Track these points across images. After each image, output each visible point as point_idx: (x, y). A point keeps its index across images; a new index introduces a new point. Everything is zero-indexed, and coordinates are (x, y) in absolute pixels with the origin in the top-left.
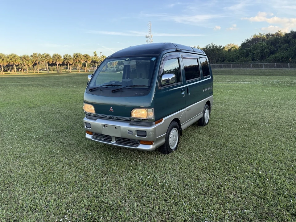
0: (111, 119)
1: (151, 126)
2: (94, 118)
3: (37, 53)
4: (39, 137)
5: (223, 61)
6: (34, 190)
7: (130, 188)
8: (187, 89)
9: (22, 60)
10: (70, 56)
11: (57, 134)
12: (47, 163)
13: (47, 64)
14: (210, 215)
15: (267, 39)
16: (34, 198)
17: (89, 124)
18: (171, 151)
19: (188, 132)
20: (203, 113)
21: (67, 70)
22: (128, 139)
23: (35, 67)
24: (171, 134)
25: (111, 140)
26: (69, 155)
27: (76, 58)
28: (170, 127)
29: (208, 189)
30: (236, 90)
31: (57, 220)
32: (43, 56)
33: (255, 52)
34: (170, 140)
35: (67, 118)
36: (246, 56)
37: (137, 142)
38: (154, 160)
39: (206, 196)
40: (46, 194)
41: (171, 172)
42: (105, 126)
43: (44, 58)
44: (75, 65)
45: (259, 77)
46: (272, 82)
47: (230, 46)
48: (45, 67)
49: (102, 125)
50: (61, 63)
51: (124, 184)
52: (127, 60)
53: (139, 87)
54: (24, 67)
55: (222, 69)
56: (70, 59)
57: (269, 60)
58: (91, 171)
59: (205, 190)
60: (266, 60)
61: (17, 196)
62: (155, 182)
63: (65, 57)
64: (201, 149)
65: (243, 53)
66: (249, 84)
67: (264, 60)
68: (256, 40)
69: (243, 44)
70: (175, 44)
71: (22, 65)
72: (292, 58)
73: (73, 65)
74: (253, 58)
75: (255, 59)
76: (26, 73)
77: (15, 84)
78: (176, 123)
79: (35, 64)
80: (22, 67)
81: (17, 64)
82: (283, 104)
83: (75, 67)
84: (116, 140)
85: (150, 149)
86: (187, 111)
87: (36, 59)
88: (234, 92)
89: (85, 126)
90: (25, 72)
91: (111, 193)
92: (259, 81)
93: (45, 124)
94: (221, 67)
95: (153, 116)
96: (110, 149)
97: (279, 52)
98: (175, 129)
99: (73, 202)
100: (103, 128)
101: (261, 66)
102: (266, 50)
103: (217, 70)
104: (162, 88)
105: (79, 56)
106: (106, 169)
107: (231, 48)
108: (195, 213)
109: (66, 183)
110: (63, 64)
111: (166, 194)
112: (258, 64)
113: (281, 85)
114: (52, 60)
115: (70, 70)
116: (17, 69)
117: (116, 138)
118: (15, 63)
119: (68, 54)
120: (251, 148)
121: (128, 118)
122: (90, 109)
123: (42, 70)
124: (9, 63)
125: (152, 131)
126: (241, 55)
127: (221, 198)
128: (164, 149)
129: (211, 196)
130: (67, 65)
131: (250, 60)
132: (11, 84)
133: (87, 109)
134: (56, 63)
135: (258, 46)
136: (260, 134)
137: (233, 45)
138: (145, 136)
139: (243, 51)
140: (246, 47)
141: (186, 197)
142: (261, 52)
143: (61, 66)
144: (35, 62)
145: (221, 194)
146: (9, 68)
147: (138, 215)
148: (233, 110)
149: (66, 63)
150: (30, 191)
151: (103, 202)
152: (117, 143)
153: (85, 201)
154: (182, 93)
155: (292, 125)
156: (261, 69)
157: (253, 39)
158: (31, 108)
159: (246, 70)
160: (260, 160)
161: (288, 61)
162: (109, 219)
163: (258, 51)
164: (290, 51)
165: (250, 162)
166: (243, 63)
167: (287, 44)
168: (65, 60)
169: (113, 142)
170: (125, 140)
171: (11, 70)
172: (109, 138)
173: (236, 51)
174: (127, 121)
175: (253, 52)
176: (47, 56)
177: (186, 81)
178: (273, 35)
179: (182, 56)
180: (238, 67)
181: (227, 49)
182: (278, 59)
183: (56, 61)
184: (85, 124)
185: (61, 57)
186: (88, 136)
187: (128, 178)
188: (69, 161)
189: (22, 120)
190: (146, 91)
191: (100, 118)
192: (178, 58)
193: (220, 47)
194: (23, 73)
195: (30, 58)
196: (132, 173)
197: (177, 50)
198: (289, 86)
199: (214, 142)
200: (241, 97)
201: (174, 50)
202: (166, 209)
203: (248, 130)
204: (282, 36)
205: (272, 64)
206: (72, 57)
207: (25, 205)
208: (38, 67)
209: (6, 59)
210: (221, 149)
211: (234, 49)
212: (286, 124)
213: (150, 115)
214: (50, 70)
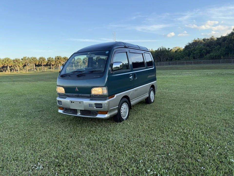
0: (77, 97)
1: (106, 100)
2: (64, 97)
3: (26, 57)
4: (23, 115)
5: (171, 60)
6: (17, 148)
7: (88, 145)
8: (134, 75)
9: (15, 62)
10: (53, 58)
11: (38, 113)
12: (28, 131)
13: (34, 65)
14: (144, 158)
15: (204, 42)
16: (17, 153)
17: (61, 101)
18: (123, 120)
19: (138, 108)
20: (149, 93)
21: (50, 70)
22: (89, 111)
23: (25, 67)
24: (122, 107)
25: (77, 113)
26: (46, 125)
27: (57, 60)
28: (121, 102)
29: (146, 143)
30: (179, 79)
31: (32, 165)
32: (31, 59)
33: (195, 52)
34: (121, 111)
35: (47, 102)
36: (189, 55)
37: (96, 113)
38: (109, 126)
39: (144, 147)
40: (26, 150)
41: (121, 133)
42: (73, 102)
43: (32, 61)
44: (56, 65)
45: (198, 70)
46: (207, 73)
47: (176, 49)
48: (33, 68)
49: (70, 102)
50: (45, 64)
51: (85, 142)
52: (88, 54)
53: (97, 72)
54: (16, 68)
55: (171, 66)
56: (53, 60)
57: (206, 58)
58: (61, 135)
59: (143, 143)
60: (204, 58)
61: (4, 152)
62: (108, 140)
63: (49, 59)
64: (145, 118)
65: (186, 53)
66: (189, 75)
67: (202, 58)
68: (195, 43)
69: (186, 46)
70: (124, 43)
71: (14, 66)
72: (223, 56)
73: (55, 65)
74: (194, 57)
75: (196, 57)
76: (18, 72)
77: (8, 80)
78: (126, 99)
79: (25, 65)
80: (14, 68)
81: (10, 66)
82: (212, 88)
83: (57, 67)
84: (81, 112)
85: (105, 118)
86: (135, 91)
87: (26, 61)
88: (177, 81)
89: (58, 104)
90: (16, 72)
91: (74, 148)
92: (197, 73)
93: (29, 107)
94: (169, 64)
95: (107, 92)
96: (77, 121)
97: (213, 52)
98: (125, 104)
99: (45, 155)
100: (71, 104)
101: (200, 63)
102: (203, 51)
103: (167, 67)
104: (114, 72)
105: (60, 58)
106: (72, 133)
107: (177, 50)
108: (133, 157)
109: (41, 143)
110: (47, 65)
111: (115, 147)
112: (198, 62)
113: (213, 76)
114: (38, 61)
115: (53, 70)
116: (10, 69)
117: (80, 111)
118: (9, 65)
119: (51, 57)
120: (182, 117)
121: (89, 95)
122: (61, 90)
123: (31, 70)
124: (4, 65)
125: (106, 104)
126: (185, 55)
127: (154, 148)
128: (117, 118)
129: (147, 147)
130: (50, 66)
131: (192, 59)
132: (5, 80)
133: (59, 90)
134: (41, 64)
135: (197, 48)
136: (191, 108)
137: (178, 47)
138: (102, 107)
139: (186, 52)
140: (188, 49)
141: (129, 148)
142: (200, 52)
143: (45, 66)
144: (25, 63)
145: (155, 145)
146: (4, 69)
147: (92, 160)
148: (174, 93)
149: (49, 64)
150: (14, 149)
151: (68, 153)
152: (82, 114)
153: (55, 153)
154: (130, 77)
155: (216, 101)
156: (200, 65)
157: (193, 42)
158: (19, 96)
159: (189, 66)
160: (187, 124)
161: (221, 59)
162: (70, 163)
163: (198, 51)
164: (222, 51)
165: (180, 125)
166: (186, 61)
167: (219, 46)
168: (48, 62)
169: (79, 114)
170: (88, 112)
171: (5, 71)
172: (75, 111)
173: (181, 52)
174: (88, 97)
175: (194, 53)
176: (34, 59)
177: (134, 69)
178: (208, 39)
179: (129, 51)
180: (183, 64)
181: (174, 51)
182: (213, 57)
183: (41, 63)
184: (58, 102)
185: (45, 59)
186: (60, 111)
187: (88, 138)
188: (45, 130)
189: (11, 104)
190: (102, 74)
191: (69, 96)
192: (126, 52)
193: (169, 49)
194: (15, 73)
195: (21, 60)
196: (91, 135)
197: (125, 47)
198: (220, 76)
199: (155, 114)
200: (182, 84)
201: (123, 47)
202: (113, 156)
203: (183, 105)
204: (215, 40)
205: (209, 61)
206: (54, 59)
207: (9, 158)
208: (27, 68)
209: (2, 62)
210: (160, 118)
211: (179, 50)
212: (211, 101)
213: (105, 92)
214: (37, 70)
